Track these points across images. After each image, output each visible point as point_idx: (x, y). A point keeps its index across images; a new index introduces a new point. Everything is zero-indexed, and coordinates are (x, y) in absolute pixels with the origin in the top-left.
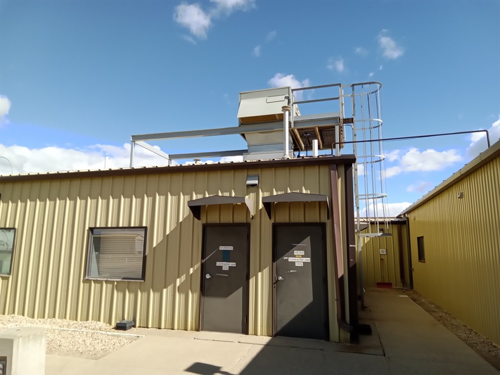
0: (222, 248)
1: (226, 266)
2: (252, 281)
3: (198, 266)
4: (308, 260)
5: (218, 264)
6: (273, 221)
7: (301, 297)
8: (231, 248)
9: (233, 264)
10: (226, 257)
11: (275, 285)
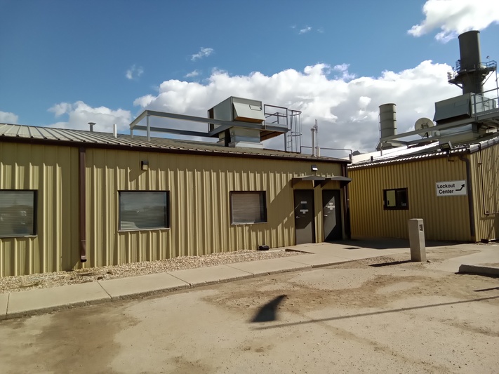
0: (302, 202)
1: (304, 211)
2: (316, 218)
3: (293, 212)
4: (334, 207)
5: (301, 211)
6: (322, 189)
7: (332, 223)
8: (306, 202)
9: (307, 211)
10: (304, 207)
11: (324, 218)
